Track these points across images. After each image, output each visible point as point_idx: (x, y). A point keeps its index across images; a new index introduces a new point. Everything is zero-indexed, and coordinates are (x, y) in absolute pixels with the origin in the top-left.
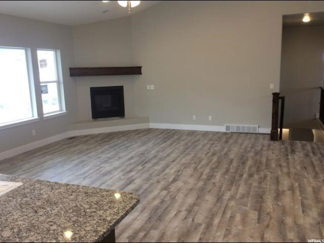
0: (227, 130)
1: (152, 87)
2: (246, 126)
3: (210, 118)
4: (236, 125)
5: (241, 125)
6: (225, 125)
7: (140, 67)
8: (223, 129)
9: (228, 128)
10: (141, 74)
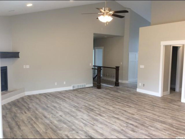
0: (73, 88)
1: (28, 67)
2: (81, 84)
3: (65, 83)
4: (77, 85)
5: (79, 85)
6: (72, 86)
7: (19, 53)
8: (71, 88)
9: (74, 87)
10: (19, 57)
